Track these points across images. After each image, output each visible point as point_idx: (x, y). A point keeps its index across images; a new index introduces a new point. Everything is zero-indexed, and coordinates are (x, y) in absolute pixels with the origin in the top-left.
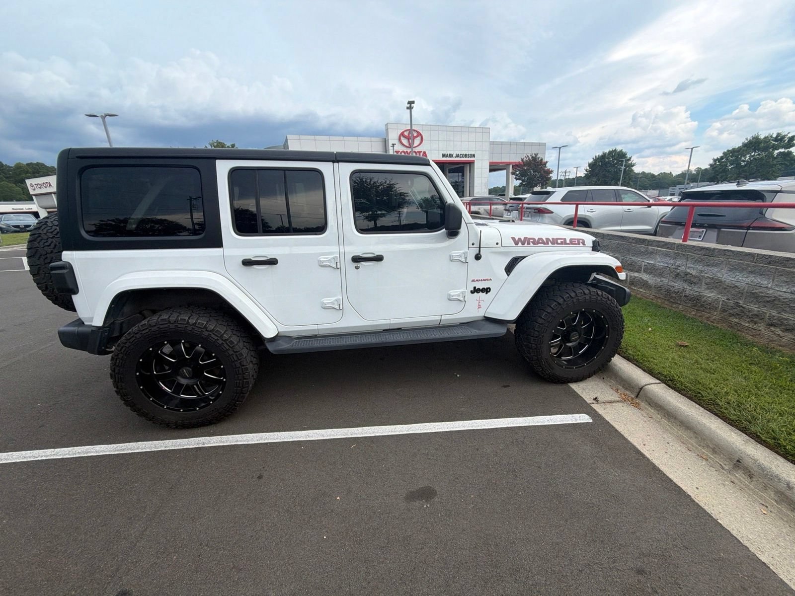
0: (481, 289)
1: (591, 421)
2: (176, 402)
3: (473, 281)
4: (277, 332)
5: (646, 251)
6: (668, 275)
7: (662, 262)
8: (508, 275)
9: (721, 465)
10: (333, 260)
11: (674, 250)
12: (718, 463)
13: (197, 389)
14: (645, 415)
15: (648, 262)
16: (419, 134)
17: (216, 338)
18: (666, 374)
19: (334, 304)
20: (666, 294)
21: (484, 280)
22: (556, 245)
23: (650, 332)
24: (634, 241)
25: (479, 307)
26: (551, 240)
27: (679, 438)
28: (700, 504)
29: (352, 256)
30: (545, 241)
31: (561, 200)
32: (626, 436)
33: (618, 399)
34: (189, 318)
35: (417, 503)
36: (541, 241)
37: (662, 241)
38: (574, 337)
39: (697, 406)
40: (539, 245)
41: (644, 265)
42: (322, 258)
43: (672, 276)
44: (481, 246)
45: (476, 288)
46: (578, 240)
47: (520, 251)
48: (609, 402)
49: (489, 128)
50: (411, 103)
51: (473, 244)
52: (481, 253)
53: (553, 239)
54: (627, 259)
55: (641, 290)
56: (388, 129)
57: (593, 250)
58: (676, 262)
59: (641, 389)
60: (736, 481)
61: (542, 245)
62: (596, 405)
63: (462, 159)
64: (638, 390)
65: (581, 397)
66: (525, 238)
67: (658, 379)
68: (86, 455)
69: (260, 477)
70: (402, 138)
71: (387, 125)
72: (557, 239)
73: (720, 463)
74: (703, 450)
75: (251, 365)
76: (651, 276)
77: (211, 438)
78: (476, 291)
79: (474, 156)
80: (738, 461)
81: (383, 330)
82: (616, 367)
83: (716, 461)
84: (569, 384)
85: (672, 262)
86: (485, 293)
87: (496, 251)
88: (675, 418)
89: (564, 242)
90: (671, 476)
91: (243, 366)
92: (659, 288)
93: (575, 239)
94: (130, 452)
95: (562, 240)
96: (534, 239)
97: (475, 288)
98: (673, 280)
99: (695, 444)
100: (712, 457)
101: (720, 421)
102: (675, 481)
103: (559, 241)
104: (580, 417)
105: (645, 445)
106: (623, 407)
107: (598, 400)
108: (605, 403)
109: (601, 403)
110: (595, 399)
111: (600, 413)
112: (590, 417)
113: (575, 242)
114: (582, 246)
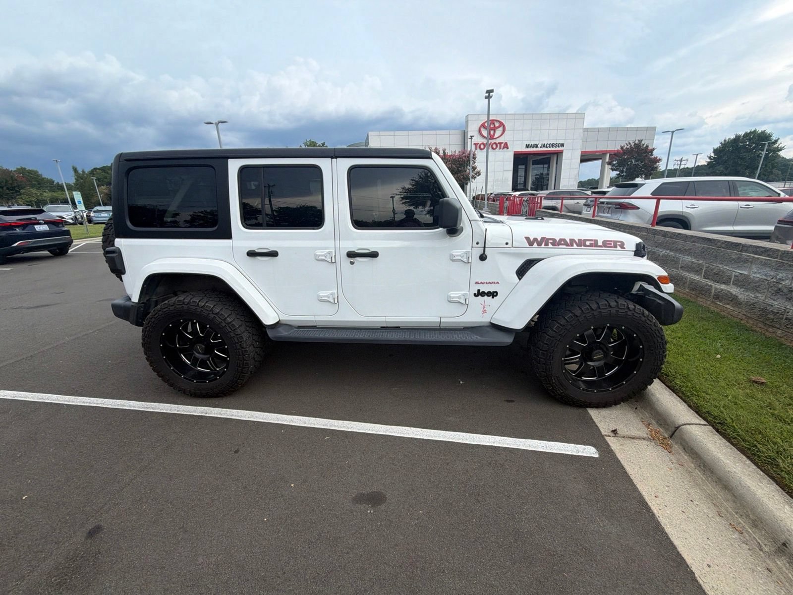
0: (486, 292)
1: (597, 456)
2: (192, 373)
3: (477, 283)
4: (278, 320)
5: (739, 258)
6: (766, 290)
7: (759, 273)
8: (520, 279)
9: (759, 543)
10: (328, 255)
11: (776, 258)
12: (757, 541)
13: (209, 364)
14: (674, 461)
15: (740, 272)
16: (501, 124)
17: (220, 320)
18: (716, 414)
19: (329, 297)
20: (761, 315)
21: (490, 283)
22: (583, 247)
23: (717, 360)
24: (723, 245)
25: (484, 312)
26: (577, 241)
27: (711, 498)
28: (704, 587)
29: (347, 251)
30: (569, 242)
31: (651, 194)
32: (635, 481)
33: (645, 435)
34: (199, 302)
35: (362, 507)
36: (563, 242)
37: (762, 247)
38: (597, 356)
39: (748, 462)
40: (560, 246)
41: (735, 276)
42: (318, 252)
43: (770, 292)
44: (486, 246)
45: (481, 291)
46: (615, 242)
47: (535, 252)
48: (630, 438)
49: (584, 113)
50: (489, 92)
51: (477, 243)
52: (486, 253)
53: (579, 240)
54: (714, 267)
55: (728, 306)
56: (468, 121)
57: (635, 255)
58: (778, 275)
59: (678, 428)
60: (775, 569)
61: (565, 247)
62: (612, 438)
63: (549, 149)
64: (673, 429)
65: (597, 426)
66: (543, 239)
67: (704, 419)
68: (122, 408)
69: (236, 452)
70: (482, 129)
71: (467, 116)
72: (585, 240)
73: (759, 541)
74: (740, 520)
75: (251, 348)
76: (742, 290)
77: (214, 409)
78: (479, 294)
79: (563, 145)
80: (784, 544)
81: (382, 327)
82: (653, 397)
83: (754, 538)
84: (588, 409)
85: (772, 273)
86: (491, 297)
87: (507, 251)
88: (712, 472)
89: (595, 244)
90: (677, 543)
91: (243, 348)
92: (752, 306)
93: (611, 241)
94: (152, 410)
95: (593, 242)
96: (554, 240)
97: (479, 291)
98: (772, 297)
99: (730, 510)
100: (749, 530)
101: (774, 486)
102: (679, 550)
103: (588, 243)
104: (584, 449)
105: (656, 497)
106: (648, 446)
107: (618, 433)
108: (624, 437)
109: (620, 437)
110: (614, 432)
111: (613, 448)
112: (598, 451)
113: (611, 244)
114: (620, 249)
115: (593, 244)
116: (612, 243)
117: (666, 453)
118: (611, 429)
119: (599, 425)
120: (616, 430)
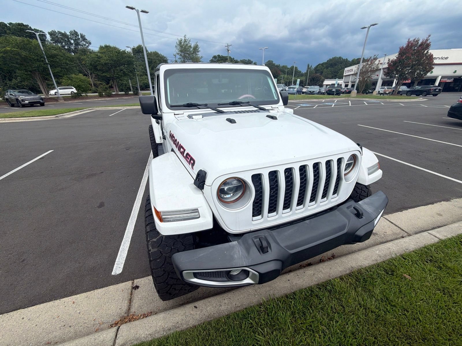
1: (113, 273)
14: (101, 326)
30: (177, 144)
40: (175, 145)
44: (165, 131)
46: (191, 158)
48: (130, 298)
52: (165, 135)
53: (180, 145)
62: (130, 286)
65: (142, 277)
66: (173, 135)
72: (182, 147)
95: (183, 150)
96: (174, 138)
104: (120, 268)
105: (74, 303)
106: (120, 309)
107: (136, 290)
108: (131, 294)
109: (132, 291)
110: (137, 287)
111: (119, 284)
112: (117, 275)
114: (191, 168)
117: (110, 322)
118: (140, 286)
119: (145, 278)
120: (139, 290)
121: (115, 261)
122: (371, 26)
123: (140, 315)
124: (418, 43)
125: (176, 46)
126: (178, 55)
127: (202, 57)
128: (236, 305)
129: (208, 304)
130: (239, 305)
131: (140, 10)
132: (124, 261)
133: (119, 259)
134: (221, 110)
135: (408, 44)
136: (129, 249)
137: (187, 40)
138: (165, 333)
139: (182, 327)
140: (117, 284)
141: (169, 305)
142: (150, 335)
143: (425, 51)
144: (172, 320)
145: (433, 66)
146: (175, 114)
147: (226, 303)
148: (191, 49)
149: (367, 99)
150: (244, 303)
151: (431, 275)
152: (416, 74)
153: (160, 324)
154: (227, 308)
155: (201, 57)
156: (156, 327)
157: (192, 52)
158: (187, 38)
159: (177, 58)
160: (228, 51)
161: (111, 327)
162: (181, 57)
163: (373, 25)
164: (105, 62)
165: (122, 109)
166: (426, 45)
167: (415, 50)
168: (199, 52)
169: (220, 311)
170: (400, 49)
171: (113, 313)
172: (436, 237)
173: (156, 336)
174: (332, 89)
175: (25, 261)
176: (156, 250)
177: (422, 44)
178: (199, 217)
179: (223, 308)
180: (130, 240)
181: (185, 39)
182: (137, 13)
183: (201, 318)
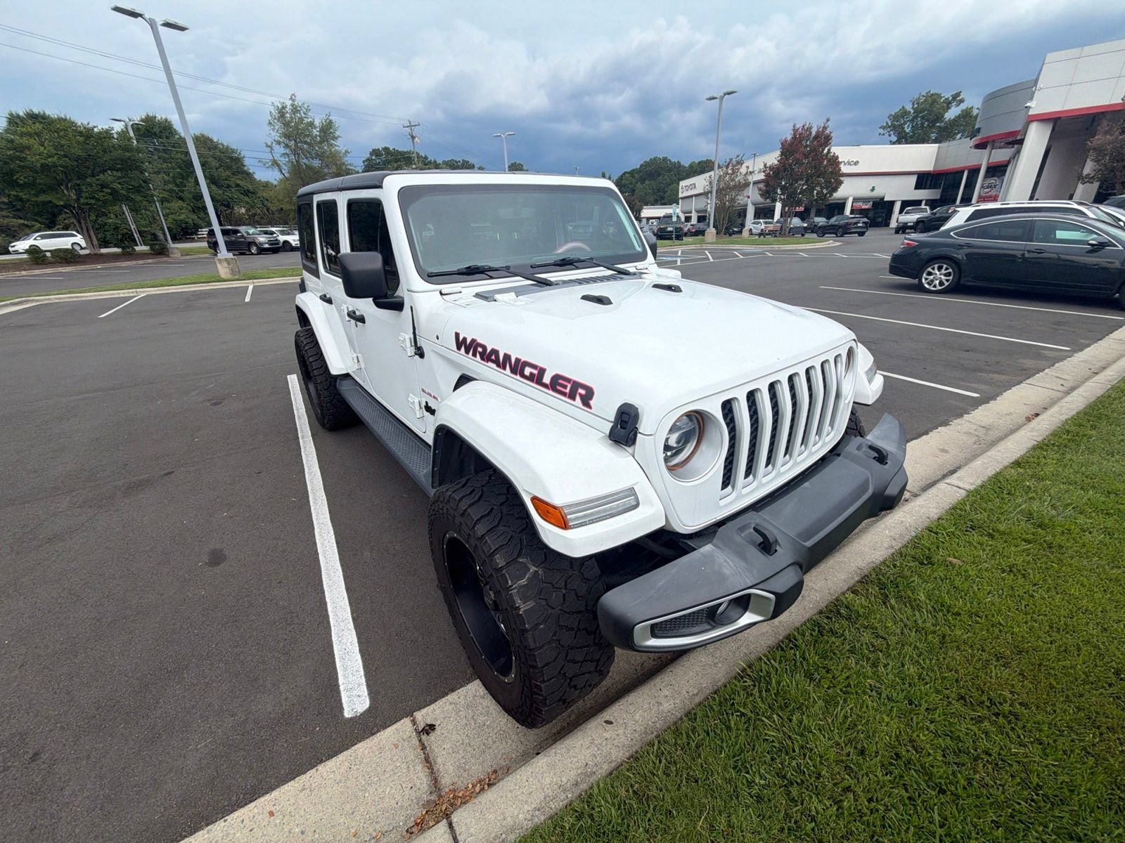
0: (432, 408)
1: (348, 714)
3: (423, 391)
4: (346, 372)
21: (431, 395)
26: (513, 361)
30: (501, 359)
32: (302, 778)
35: (205, 558)
36: (493, 357)
45: (428, 405)
46: (576, 385)
48: (426, 757)
52: (423, 346)
53: (518, 360)
57: (611, 437)
62: (411, 729)
65: (434, 700)
66: (473, 341)
68: (295, 411)
72: (526, 364)
77: (310, 437)
78: (427, 408)
84: (478, 679)
89: (537, 378)
93: (568, 380)
94: (297, 420)
95: (535, 372)
104: (359, 696)
105: (271, 814)
106: (412, 788)
107: (430, 735)
108: (424, 748)
109: (420, 741)
110: (430, 728)
111: (378, 734)
112: (362, 714)
113: (565, 387)
114: (581, 405)
115: (534, 375)
116: (569, 386)
117: (401, 824)
118: (437, 723)
119: (440, 703)
120: (438, 730)
121: (337, 686)
122: (725, 94)
123: (470, 786)
124: (811, 133)
125: (270, 123)
126: (278, 146)
127: (347, 152)
128: (691, 694)
129: (632, 708)
130: (695, 692)
131: (159, 21)
132: (363, 678)
133: (345, 677)
134: (546, 279)
135: (795, 135)
136: (359, 646)
137: (300, 107)
138: (570, 796)
139: (600, 771)
140: (373, 734)
141: (528, 744)
142: (539, 810)
143: (824, 150)
144: (571, 763)
145: (842, 179)
146: (441, 294)
147: (667, 696)
148: (316, 132)
149: (738, 247)
150: (704, 686)
151: (984, 550)
152: (815, 194)
153: (548, 780)
154: (675, 704)
155: (343, 151)
156: (543, 789)
157: (318, 138)
158: (298, 102)
159: (278, 155)
160: (413, 138)
161: (409, 834)
162: (288, 151)
163: (729, 94)
164: (43, 161)
165: (135, 294)
166: (824, 139)
167: (807, 146)
168: (336, 138)
169: (664, 714)
170: (782, 144)
171: (397, 803)
172: (960, 488)
173: (553, 807)
174: (666, 226)
175: (44, 757)
176: (531, 604)
177: (816, 137)
178: (637, 505)
179: (666, 706)
180: (351, 626)
181: (292, 105)
182: (152, 27)
183: (632, 739)
